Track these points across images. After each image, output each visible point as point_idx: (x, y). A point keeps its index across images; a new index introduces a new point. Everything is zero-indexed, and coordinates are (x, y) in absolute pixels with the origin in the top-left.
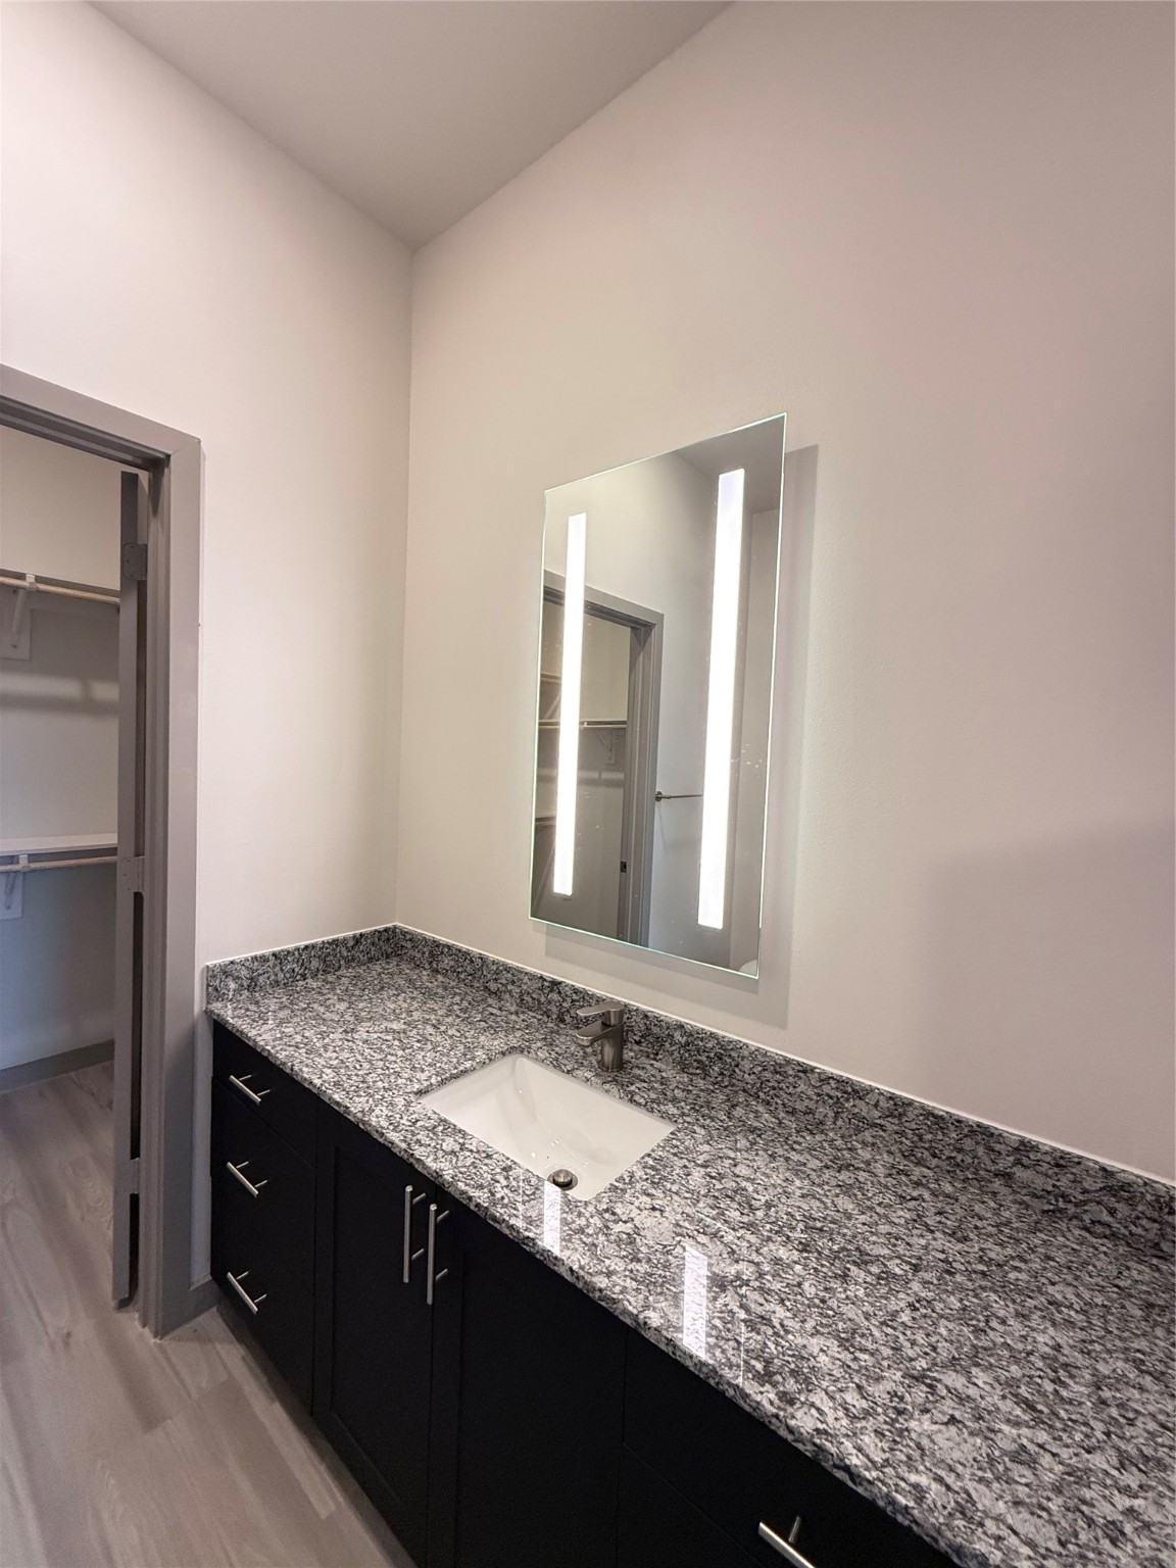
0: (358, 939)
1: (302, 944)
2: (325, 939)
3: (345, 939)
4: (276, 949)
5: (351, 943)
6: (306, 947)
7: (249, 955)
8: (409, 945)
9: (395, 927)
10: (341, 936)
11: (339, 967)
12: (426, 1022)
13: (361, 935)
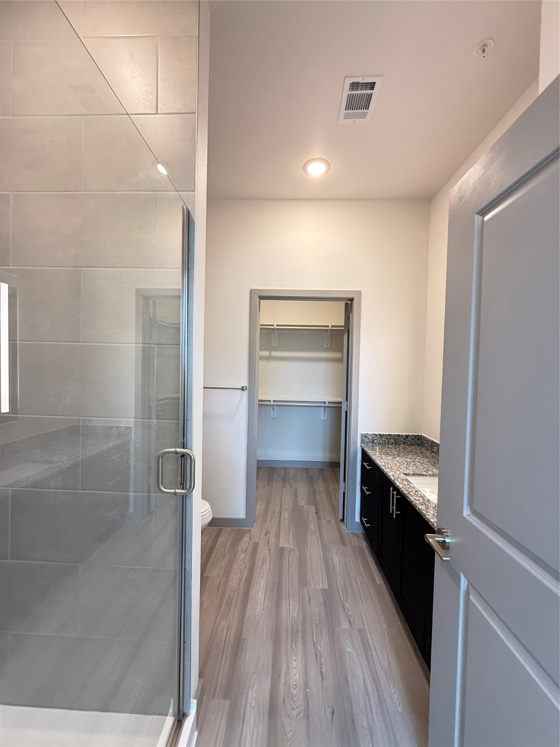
0: (407, 436)
1: (388, 434)
2: (396, 434)
3: (402, 435)
4: (380, 433)
5: (404, 437)
6: (389, 435)
7: (372, 433)
8: (425, 442)
9: (421, 435)
10: (401, 434)
11: (400, 444)
12: (419, 462)
13: (408, 435)
